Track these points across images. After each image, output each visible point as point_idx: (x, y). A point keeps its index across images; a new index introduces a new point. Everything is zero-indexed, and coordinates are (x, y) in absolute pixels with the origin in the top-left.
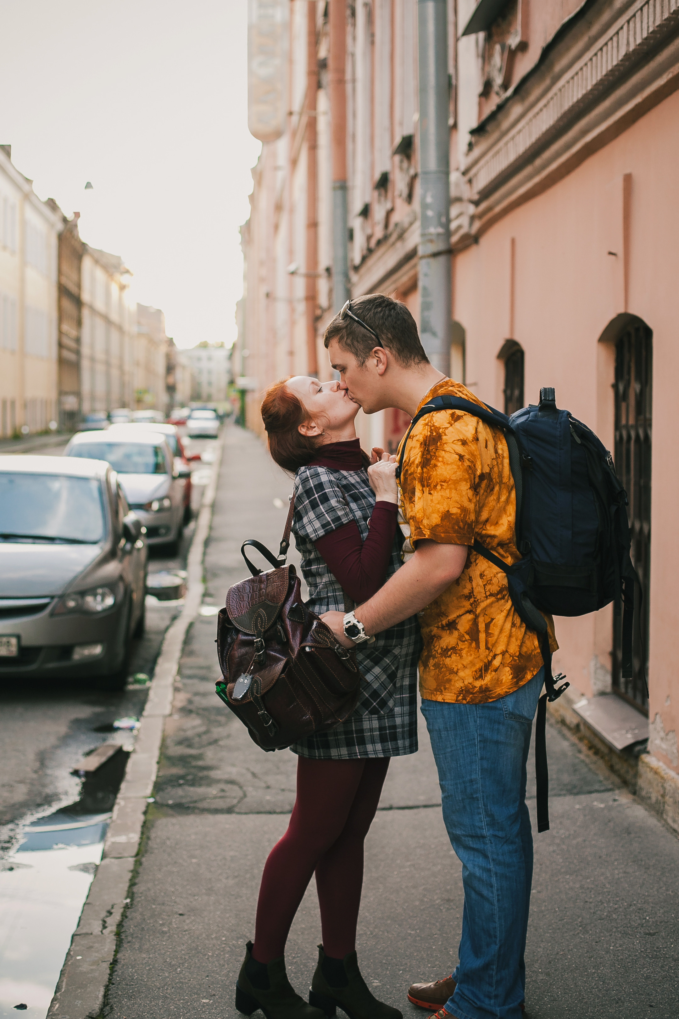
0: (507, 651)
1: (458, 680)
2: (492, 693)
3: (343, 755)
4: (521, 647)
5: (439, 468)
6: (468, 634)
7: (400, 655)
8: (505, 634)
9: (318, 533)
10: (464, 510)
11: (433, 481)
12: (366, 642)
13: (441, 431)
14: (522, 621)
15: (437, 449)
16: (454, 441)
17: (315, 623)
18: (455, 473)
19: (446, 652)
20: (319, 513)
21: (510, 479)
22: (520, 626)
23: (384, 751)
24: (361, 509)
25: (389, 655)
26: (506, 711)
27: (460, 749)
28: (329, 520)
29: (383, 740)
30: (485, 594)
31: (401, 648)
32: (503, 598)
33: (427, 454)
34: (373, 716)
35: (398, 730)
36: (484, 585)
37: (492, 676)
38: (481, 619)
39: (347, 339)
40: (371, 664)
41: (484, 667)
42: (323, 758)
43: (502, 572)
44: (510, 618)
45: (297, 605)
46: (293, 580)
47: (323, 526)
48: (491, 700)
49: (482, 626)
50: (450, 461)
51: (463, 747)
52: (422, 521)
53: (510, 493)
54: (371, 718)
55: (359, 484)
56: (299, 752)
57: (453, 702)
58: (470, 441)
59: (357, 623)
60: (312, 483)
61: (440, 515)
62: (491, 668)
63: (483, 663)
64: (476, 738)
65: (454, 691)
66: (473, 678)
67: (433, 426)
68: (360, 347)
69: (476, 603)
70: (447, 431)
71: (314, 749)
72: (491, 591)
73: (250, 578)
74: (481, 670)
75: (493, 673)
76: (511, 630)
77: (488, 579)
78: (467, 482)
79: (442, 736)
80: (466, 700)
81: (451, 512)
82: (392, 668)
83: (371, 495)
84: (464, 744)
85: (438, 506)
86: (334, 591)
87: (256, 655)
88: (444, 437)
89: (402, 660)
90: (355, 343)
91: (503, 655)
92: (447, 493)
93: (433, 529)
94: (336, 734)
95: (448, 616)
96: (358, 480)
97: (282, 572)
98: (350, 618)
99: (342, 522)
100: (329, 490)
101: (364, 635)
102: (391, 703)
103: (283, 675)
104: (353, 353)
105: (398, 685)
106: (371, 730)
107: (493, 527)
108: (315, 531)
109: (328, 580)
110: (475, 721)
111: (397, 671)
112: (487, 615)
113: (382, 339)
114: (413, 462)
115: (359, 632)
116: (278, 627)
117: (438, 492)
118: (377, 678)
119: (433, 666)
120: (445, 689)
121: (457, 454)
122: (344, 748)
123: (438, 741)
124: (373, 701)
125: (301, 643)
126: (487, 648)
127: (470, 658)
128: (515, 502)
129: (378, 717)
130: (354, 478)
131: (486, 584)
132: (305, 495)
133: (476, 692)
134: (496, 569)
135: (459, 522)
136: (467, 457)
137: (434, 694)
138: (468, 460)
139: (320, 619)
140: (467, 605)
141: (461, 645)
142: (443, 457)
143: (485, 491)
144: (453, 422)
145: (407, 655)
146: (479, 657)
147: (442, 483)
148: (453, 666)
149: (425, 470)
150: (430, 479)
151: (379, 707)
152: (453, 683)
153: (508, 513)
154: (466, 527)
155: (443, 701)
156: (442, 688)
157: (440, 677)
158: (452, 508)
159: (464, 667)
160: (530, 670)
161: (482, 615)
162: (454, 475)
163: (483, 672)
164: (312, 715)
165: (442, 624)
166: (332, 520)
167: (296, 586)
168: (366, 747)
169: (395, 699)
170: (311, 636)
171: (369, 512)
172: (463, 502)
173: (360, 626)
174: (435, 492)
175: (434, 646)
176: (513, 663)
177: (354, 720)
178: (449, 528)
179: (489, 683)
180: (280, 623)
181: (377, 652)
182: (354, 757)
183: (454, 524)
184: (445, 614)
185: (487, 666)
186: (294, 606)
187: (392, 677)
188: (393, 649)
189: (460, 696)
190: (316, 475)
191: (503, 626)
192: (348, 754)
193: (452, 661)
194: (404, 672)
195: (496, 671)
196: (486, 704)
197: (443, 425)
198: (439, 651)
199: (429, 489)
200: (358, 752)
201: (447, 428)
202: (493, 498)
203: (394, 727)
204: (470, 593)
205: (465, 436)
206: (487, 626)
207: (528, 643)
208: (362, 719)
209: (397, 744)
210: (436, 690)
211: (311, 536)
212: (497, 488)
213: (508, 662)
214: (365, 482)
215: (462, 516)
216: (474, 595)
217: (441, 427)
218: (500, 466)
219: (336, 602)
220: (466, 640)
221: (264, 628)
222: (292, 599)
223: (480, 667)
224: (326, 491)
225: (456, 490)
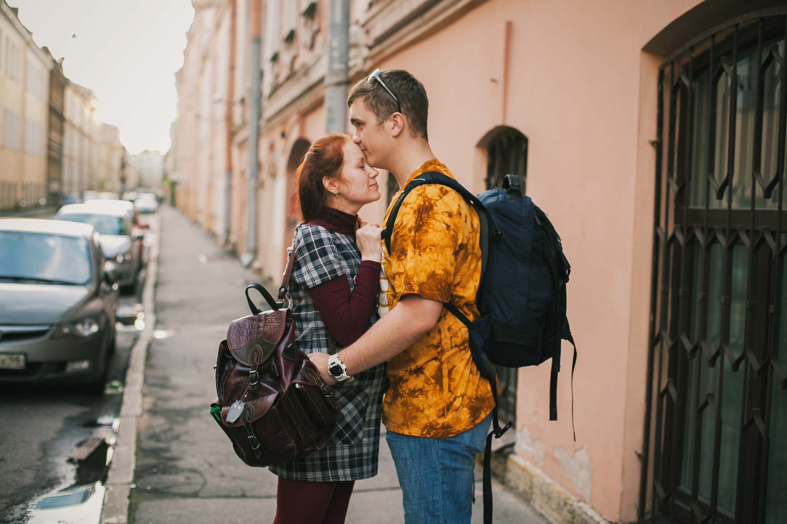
0: (465, 394)
1: (423, 417)
2: (452, 430)
3: (318, 478)
4: (477, 390)
5: (430, 234)
6: (434, 378)
7: (370, 394)
8: (465, 380)
9: (316, 281)
10: (447, 272)
11: (423, 244)
12: (345, 381)
13: (432, 202)
14: (479, 369)
15: (429, 217)
16: (443, 212)
17: (304, 362)
18: (443, 239)
19: (413, 393)
20: (317, 265)
21: (479, 251)
22: (476, 374)
23: (352, 475)
24: (350, 267)
25: (361, 394)
26: (463, 445)
27: (424, 475)
28: (326, 271)
29: (352, 465)
30: (451, 345)
31: (371, 388)
32: (464, 349)
33: (420, 220)
34: (345, 445)
35: (364, 457)
36: (451, 338)
37: (453, 415)
38: (445, 366)
39: (372, 100)
40: (346, 400)
41: (447, 407)
42: (299, 479)
43: (465, 327)
44: (469, 366)
45: (291, 345)
46: (289, 323)
47: (321, 276)
48: (451, 436)
49: (445, 372)
50: (440, 229)
51: (426, 473)
52: (413, 278)
53: (478, 262)
54: (343, 447)
55: (349, 246)
56: (278, 474)
57: (419, 435)
58: (454, 215)
59: (341, 364)
60: (313, 239)
61: (427, 274)
62: (452, 408)
63: (446, 404)
64: (438, 466)
65: (420, 426)
66: (437, 416)
67: (426, 197)
68: (383, 109)
69: (443, 352)
70: (437, 203)
71: (293, 471)
72: (456, 343)
73: (250, 316)
74: (444, 409)
75: (454, 413)
76: (469, 376)
77: (454, 332)
78: (451, 249)
79: (408, 463)
80: (430, 434)
81: (436, 273)
82: (362, 405)
83: (358, 256)
84: (427, 471)
85: (426, 267)
86: (318, 336)
87: (250, 385)
88: (435, 208)
89: (371, 398)
90: (379, 105)
91: (463, 397)
92: (435, 256)
93: (421, 285)
94: (312, 460)
95: (416, 362)
96: (349, 242)
97: (280, 315)
98: (334, 359)
99: (337, 274)
100: (328, 246)
101: (346, 375)
102: (360, 435)
103: (274, 407)
104: (375, 113)
105: (367, 419)
106: (343, 457)
107: (461, 290)
108: (313, 279)
109: (314, 326)
110: (437, 453)
111: (367, 408)
112: (450, 362)
113: (403, 107)
114: (405, 226)
115: (342, 372)
116: (272, 363)
117: (427, 254)
118: (350, 412)
119: (401, 404)
120: (412, 424)
121: (445, 224)
122: (319, 472)
123: (403, 467)
124: (345, 433)
125: (292, 380)
126: (450, 391)
127: (435, 399)
128: (480, 270)
129: (349, 446)
130: (345, 241)
131: (452, 337)
132: (305, 248)
133: (439, 429)
134: (461, 324)
135: (442, 282)
136: (452, 227)
137: (401, 428)
138: (453, 230)
139: (308, 359)
140: (434, 352)
141: (427, 387)
142: (434, 225)
143: (462, 259)
144: (442, 195)
145: (375, 394)
146: (442, 398)
147: (431, 247)
148: (420, 405)
149: (417, 234)
150: (420, 242)
151: (351, 438)
152: (419, 419)
153: (475, 279)
154: (447, 287)
155: (409, 434)
156: (409, 423)
157: (408, 414)
158: (438, 269)
159: (429, 406)
160: (484, 410)
161: (446, 363)
162: (442, 242)
163: (445, 411)
164: (295, 443)
165: (411, 369)
166: (329, 272)
167: (291, 328)
168: (337, 472)
169: (364, 431)
170: (301, 374)
171: (356, 270)
172: (446, 265)
173: (343, 367)
174: (425, 254)
175: (401, 387)
176: (471, 404)
177: (329, 448)
178: (433, 286)
179: (450, 421)
180: (274, 360)
181: (351, 390)
182: (327, 481)
183: (438, 283)
184: (414, 360)
185: (449, 407)
186: (289, 347)
187: (362, 412)
188: (365, 389)
189: (424, 430)
190: (317, 232)
191: (463, 372)
192: (322, 477)
193: (419, 401)
194: (372, 408)
195: (456, 410)
196: (447, 439)
197: (434, 197)
198: (407, 391)
199: (419, 251)
200: (330, 476)
201: (437, 200)
202: (466, 265)
203: (361, 455)
204: (438, 344)
205: (451, 210)
206: (450, 372)
207: (482, 388)
208: (336, 447)
209: (362, 469)
210: (403, 424)
211: (308, 284)
212: (470, 258)
213: (466, 403)
214: (354, 244)
215: (445, 277)
216: (441, 345)
217: (433, 199)
218: (474, 239)
219: (319, 346)
220: (432, 384)
221: (260, 362)
222: (287, 340)
223: (443, 407)
224: (325, 246)
225: (442, 254)
